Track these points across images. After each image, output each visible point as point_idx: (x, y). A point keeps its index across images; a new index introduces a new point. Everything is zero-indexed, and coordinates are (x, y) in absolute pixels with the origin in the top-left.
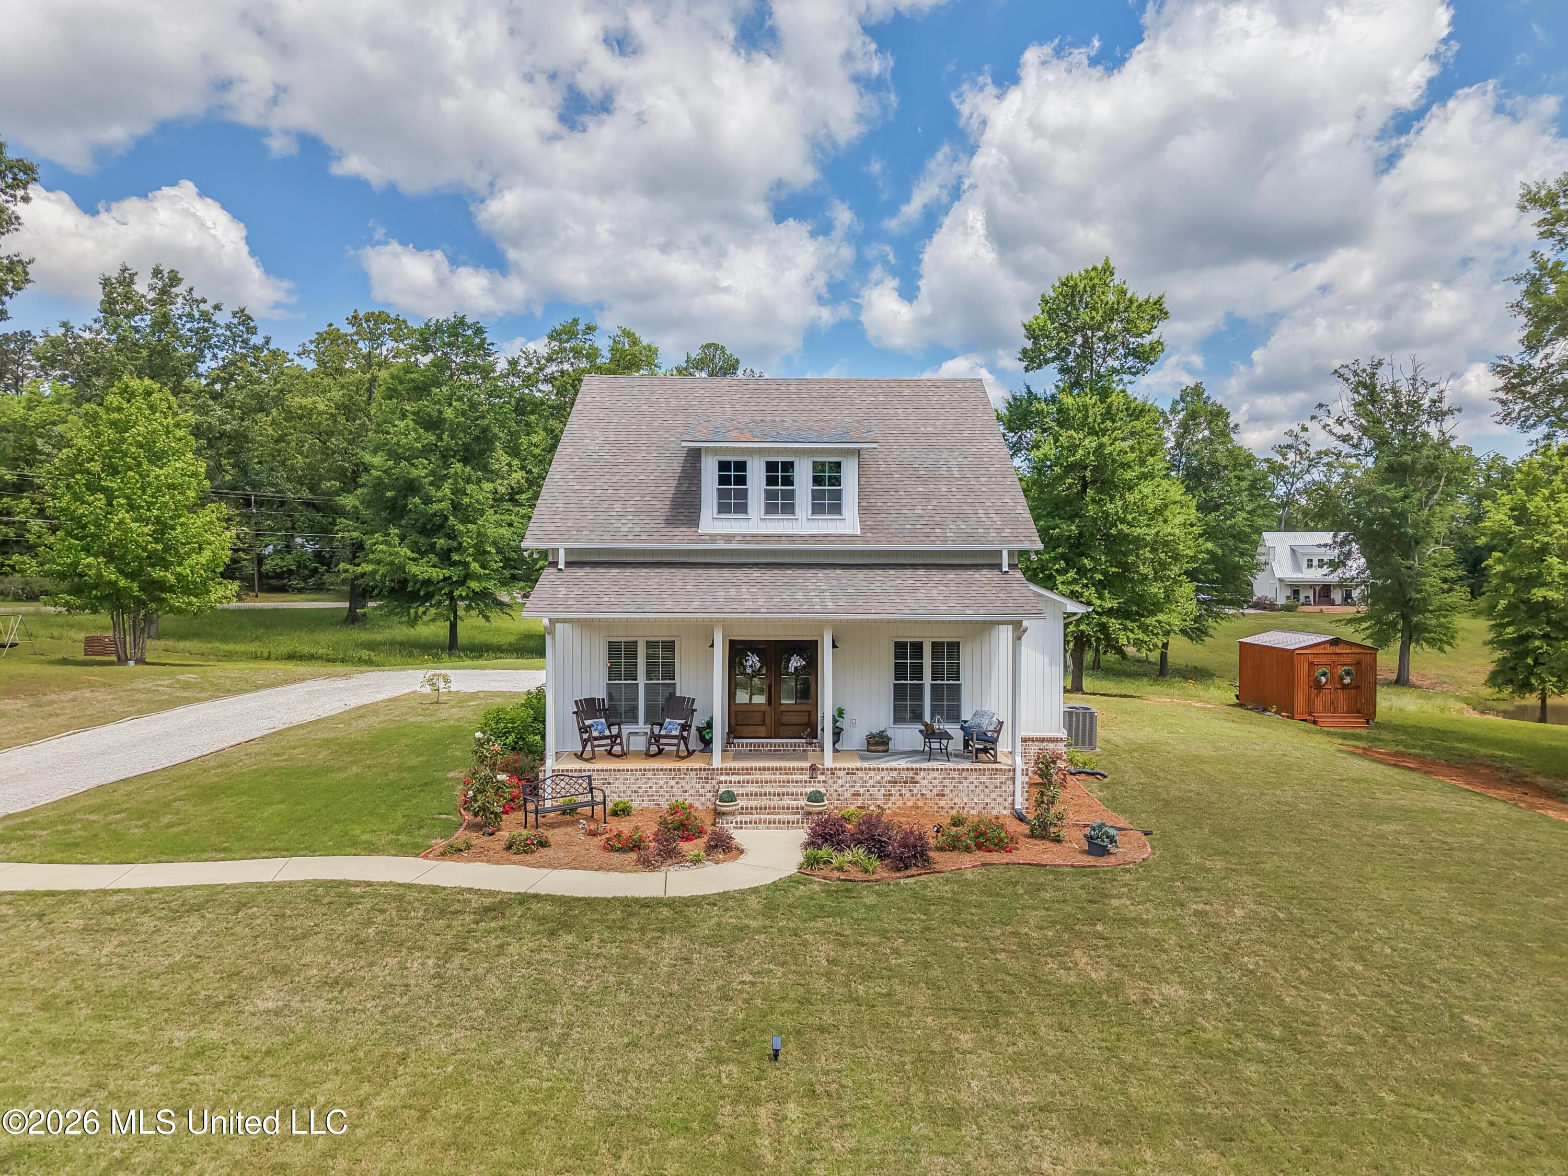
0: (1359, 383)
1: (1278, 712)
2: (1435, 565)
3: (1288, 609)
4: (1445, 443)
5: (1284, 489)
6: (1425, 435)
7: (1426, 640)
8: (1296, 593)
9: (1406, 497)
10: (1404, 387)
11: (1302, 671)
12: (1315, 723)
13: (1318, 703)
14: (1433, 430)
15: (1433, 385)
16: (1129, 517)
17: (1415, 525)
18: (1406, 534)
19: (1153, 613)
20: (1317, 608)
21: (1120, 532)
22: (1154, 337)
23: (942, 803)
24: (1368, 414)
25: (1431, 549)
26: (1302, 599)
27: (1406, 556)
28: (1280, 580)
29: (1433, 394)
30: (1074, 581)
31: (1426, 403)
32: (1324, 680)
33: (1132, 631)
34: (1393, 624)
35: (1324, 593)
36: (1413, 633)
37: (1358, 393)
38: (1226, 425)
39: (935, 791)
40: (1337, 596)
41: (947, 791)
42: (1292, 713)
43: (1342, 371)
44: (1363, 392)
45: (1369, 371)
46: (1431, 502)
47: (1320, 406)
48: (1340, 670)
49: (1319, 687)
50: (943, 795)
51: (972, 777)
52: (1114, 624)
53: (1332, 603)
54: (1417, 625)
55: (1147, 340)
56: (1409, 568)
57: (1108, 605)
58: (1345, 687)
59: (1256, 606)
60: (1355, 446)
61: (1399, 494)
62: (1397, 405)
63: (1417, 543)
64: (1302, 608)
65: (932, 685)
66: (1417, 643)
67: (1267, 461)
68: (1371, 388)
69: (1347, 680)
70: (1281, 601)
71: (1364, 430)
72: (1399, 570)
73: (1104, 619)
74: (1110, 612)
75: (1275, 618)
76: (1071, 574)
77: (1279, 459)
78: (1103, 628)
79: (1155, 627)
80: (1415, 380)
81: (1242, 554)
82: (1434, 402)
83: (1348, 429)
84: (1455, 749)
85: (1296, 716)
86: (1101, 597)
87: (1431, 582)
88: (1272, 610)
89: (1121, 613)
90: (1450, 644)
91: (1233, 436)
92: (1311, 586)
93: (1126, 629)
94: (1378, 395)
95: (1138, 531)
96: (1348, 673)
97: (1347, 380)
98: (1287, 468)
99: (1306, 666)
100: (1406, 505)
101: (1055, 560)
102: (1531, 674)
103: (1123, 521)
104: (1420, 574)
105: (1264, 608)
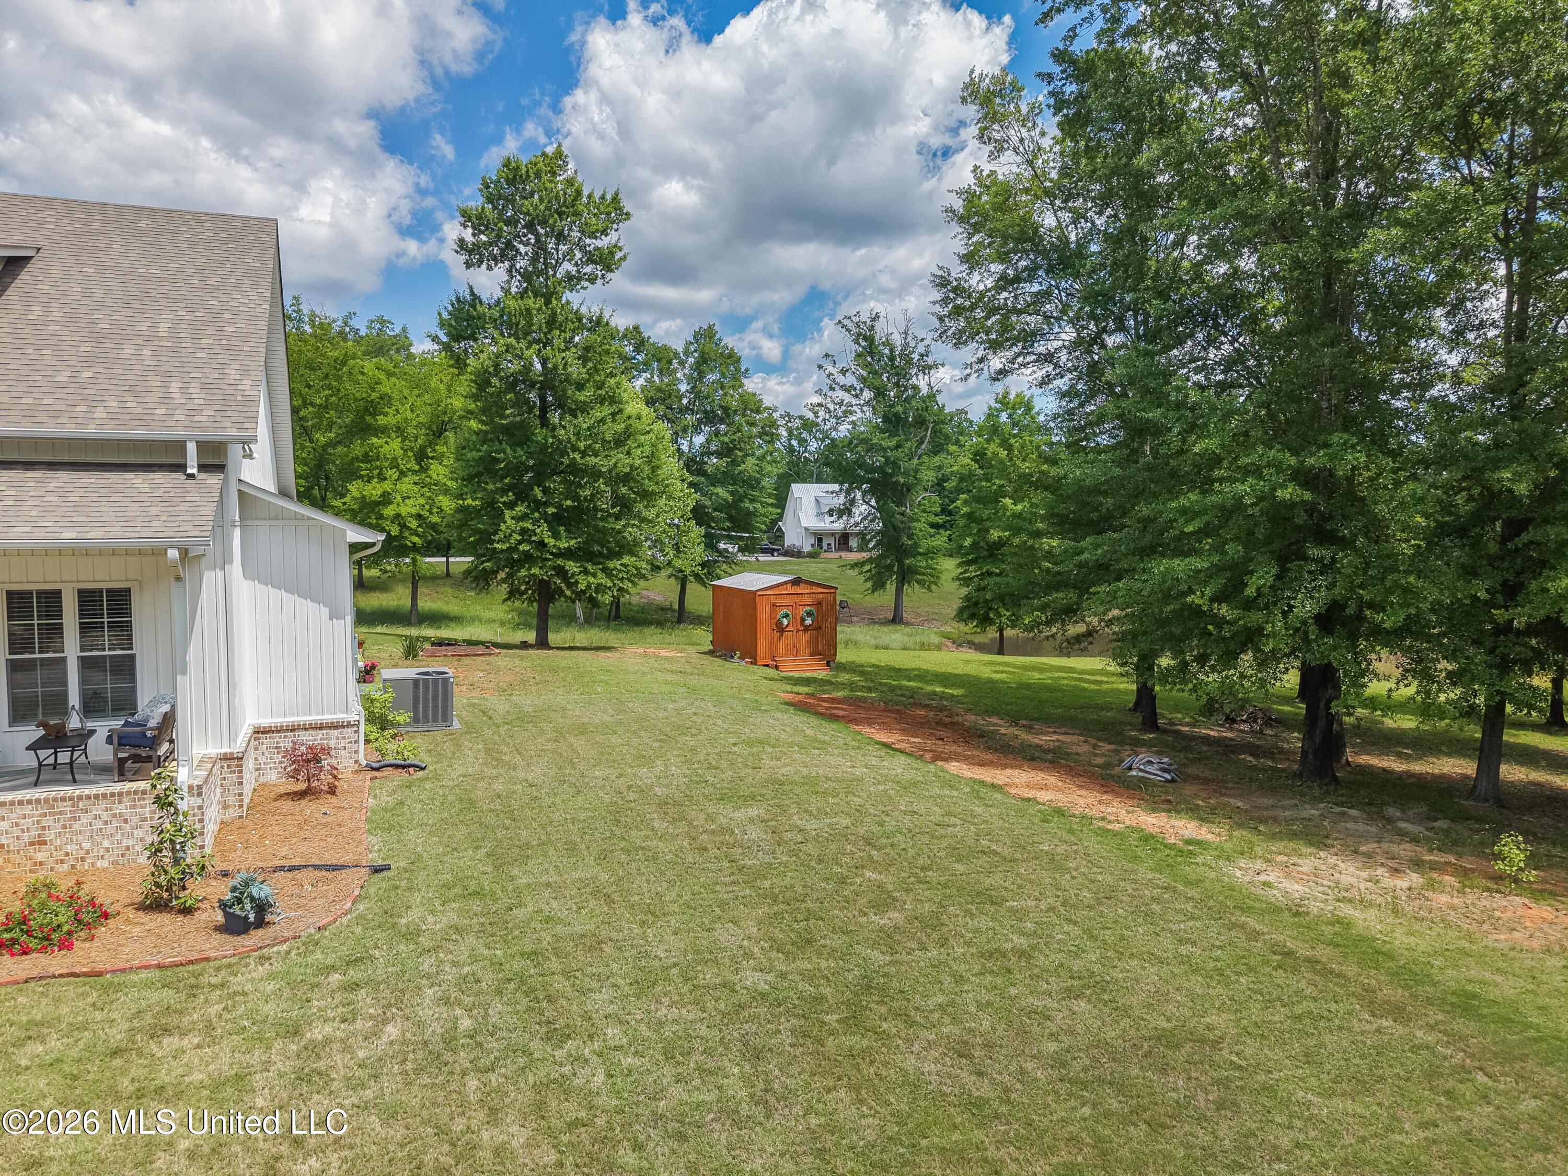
0: (859, 334)
1: (742, 658)
2: (924, 511)
3: (812, 555)
4: (932, 396)
5: (815, 445)
6: (915, 387)
7: (918, 582)
8: (820, 540)
9: (898, 446)
10: (897, 339)
11: (764, 614)
12: (777, 667)
13: (781, 646)
14: (922, 382)
15: (922, 340)
16: (582, 445)
17: (906, 474)
18: (897, 482)
19: (619, 555)
20: (837, 555)
21: (573, 462)
22: (613, 237)
23: (39, 857)
24: (867, 365)
25: (920, 496)
26: (825, 547)
27: (900, 503)
28: (806, 529)
29: (921, 348)
30: (524, 517)
31: (916, 357)
32: (785, 622)
33: (594, 575)
34: (889, 568)
35: (843, 540)
36: (906, 576)
37: (859, 344)
38: (737, 370)
39: (26, 837)
40: (853, 543)
41: (49, 835)
42: (755, 659)
43: (846, 322)
44: (863, 344)
45: (868, 323)
46: (920, 452)
47: (827, 355)
48: (802, 611)
49: (781, 629)
50: (45, 843)
51: (98, 809)
52: (572, 567)
53: (850, 550)
54: (909, 567)
55: (603, 242)
56: (902, 514)
57: (563, 545)
58: (806, 629)
59: (787, 553)
60: (856, 396)
61: (893, 443)
62: (892, 358)
63: (909, 490)
64: (824, 555)
65: (82, 659)
66: (909, 583)
67: (801, 418)
68: (870, 340)
69: (809, 622)
70: (807, 549)
71: (863, 379)
72: (893, 516)
73: (560, 562)
74: (568, 554)
75: (799, 564)
76: (520, 509)
77: (810, 415)
78: (561, 572)
79: (620, 571)
80: (906, 334)
81: (752, 501)
82: (922, 355)
83: (850, 380)
84: (900, 687)
85: (760, 662)
86: (556, 536)
87: (921, 526)
88: (799, 557)
89: (583, 554)
90: (936, 584)
91: (745, 381)
92: (833, 534)
93: (586, 572)
94: (876, 347)
95: (592, 460)
96: (809, 614)
97: (849, 331)
98: (817, 425)
99: (768, 609)
100: (898, 453)
101: (504, 492)
102: (990, 609)
103: (575, 449)
104: (912, 519)
105: (793, 556)
